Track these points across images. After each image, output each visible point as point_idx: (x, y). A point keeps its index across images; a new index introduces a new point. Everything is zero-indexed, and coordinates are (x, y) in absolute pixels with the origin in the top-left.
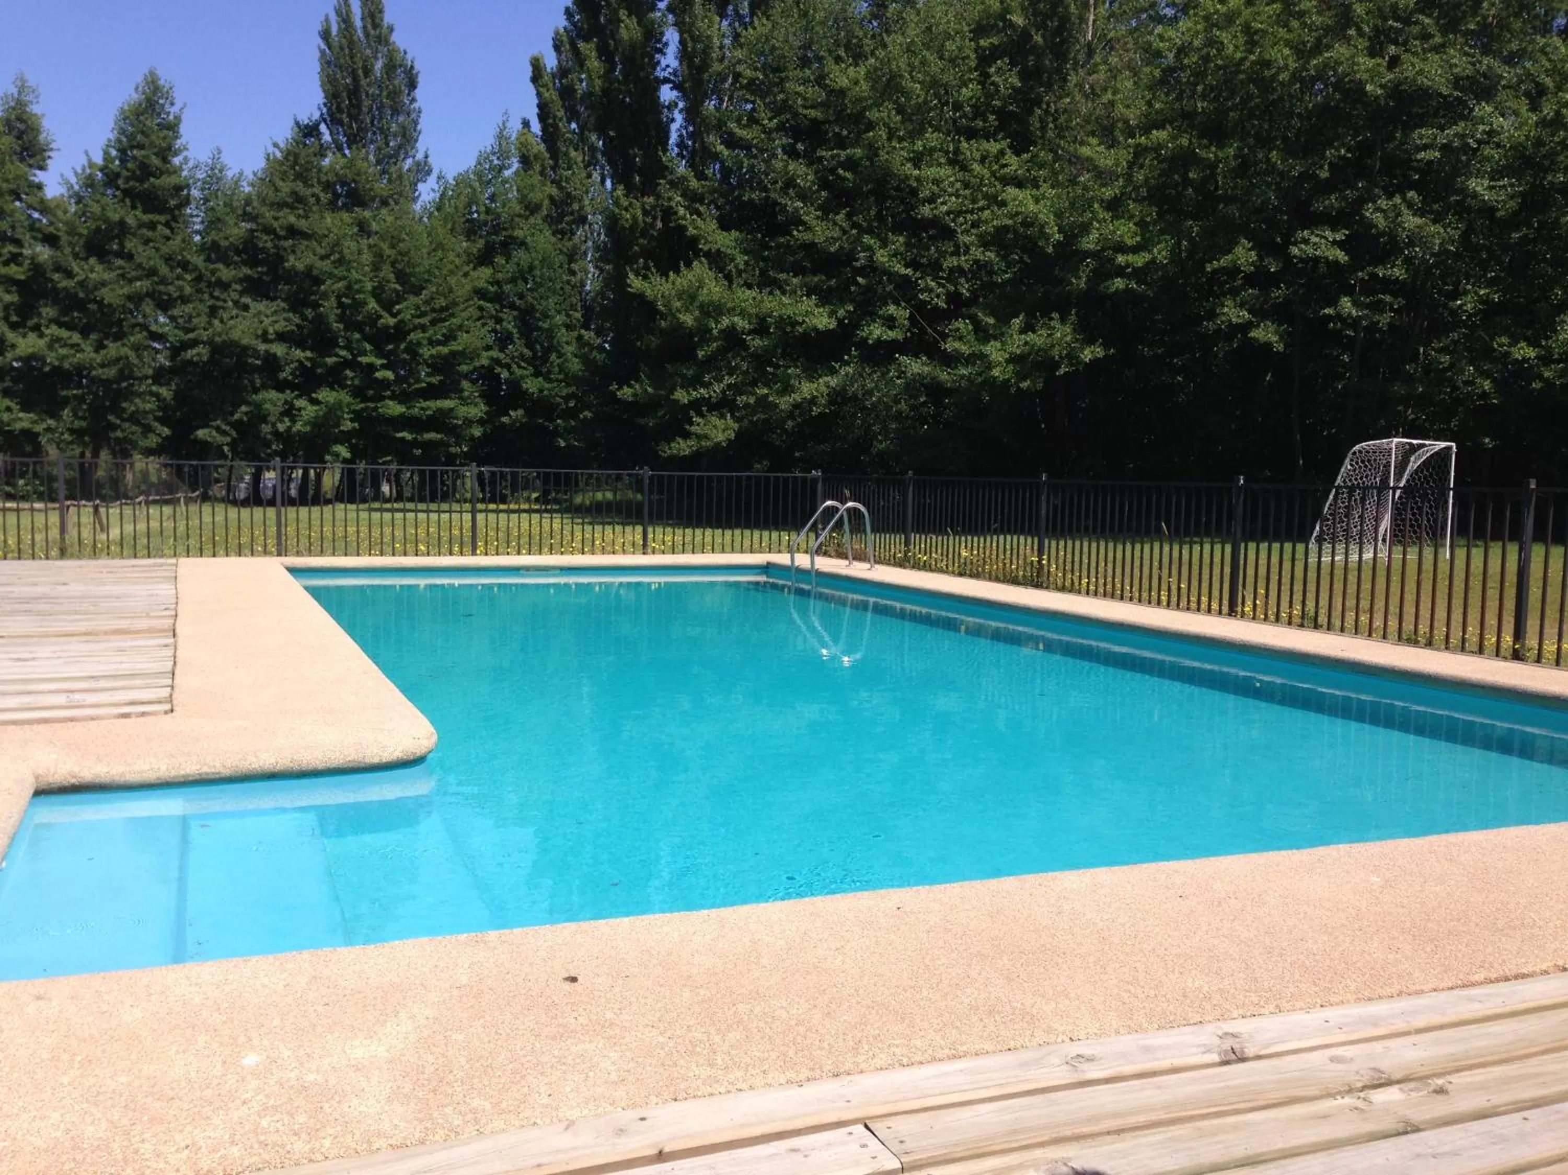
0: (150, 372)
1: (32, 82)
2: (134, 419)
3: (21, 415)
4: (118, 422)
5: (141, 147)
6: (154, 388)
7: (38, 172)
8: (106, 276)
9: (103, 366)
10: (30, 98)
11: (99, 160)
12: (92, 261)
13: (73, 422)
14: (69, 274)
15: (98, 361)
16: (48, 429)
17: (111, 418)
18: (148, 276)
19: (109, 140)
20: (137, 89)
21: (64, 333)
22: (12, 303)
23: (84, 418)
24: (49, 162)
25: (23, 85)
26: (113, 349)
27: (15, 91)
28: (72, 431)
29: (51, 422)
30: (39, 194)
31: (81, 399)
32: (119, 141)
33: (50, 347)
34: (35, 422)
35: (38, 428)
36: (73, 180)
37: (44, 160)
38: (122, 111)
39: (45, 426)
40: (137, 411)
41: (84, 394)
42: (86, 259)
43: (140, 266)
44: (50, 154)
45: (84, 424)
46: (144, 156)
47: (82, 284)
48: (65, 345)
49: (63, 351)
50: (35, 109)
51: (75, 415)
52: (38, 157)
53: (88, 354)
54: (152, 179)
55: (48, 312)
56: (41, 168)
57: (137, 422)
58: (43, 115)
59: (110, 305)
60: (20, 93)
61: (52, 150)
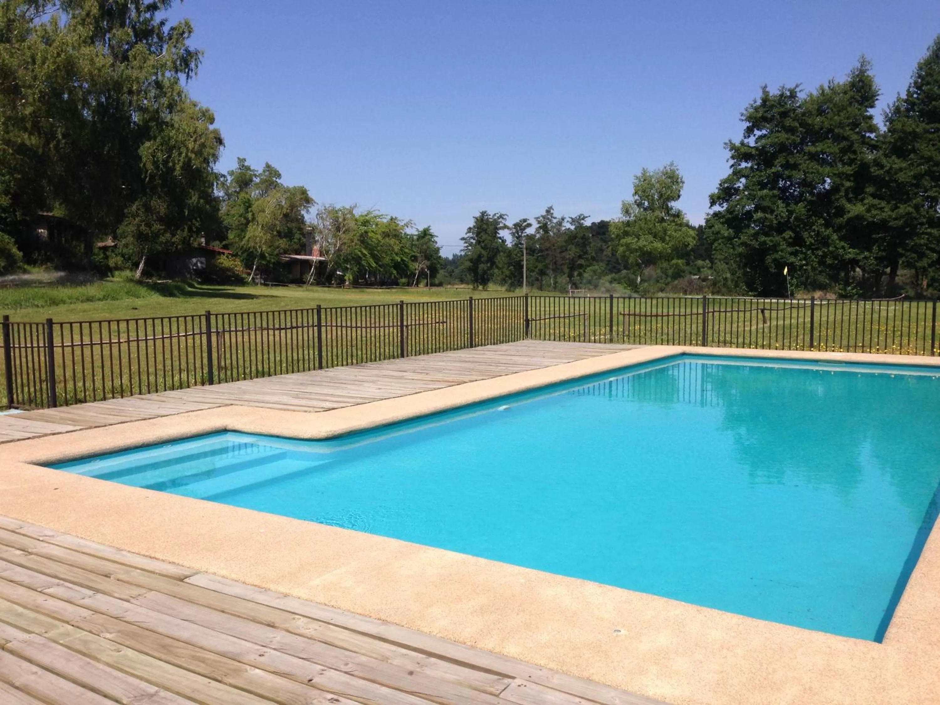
0: (924, 220)
1: (868, 58)
2: (913, 249)
3: (850, 250)
4: (904, 252)
5: (928, 83)
6: (929, 230)
7: (869, 110)
8: (904, 165)
9: (896, 219)
10: (868, 67)
11: (904, 96)
12: (894, 157)
13: (877, 253)
14: (882, 167)
15: (894, 216)
16: (865, 258)
17: (900, 250)
18: (927, 162)
19: (911, 84)
20: (928, 49)
21: (876, 201)
22: (850, 187)
23: (884, 250)
24: (876, 102)
25: (864, 62)
26: (903, 209)
27: (859, 65)
28: (876, 258)
29: (866, 253)
30: (870, 121)
31: (883, 239)
32: (915, 83)
33: (868, 210)
34: (858, 254)
35: (860, 257)
36: (888, 111)
37: (874, 102)
38: (919, 64)
39: (863, 256)
40: (915, 244)
41: (885, 236)
42: (890, 157)
43: (922, 157)
44: (877, 97)
45: (884, 254)
46: (929, 89)
47: (888, 172)
48: (878, 209)
49: (874, 212)
50: (870, 73)
51: (880, 250)
52: (870, 101)
53: (887, 213)
54: (934, 103)
55: (870, 189)
56: (872, 107)
57: (915, 252)
58: (874, 76)
59: (902, 182)
60: (862, 66)
61: (878, 95)
